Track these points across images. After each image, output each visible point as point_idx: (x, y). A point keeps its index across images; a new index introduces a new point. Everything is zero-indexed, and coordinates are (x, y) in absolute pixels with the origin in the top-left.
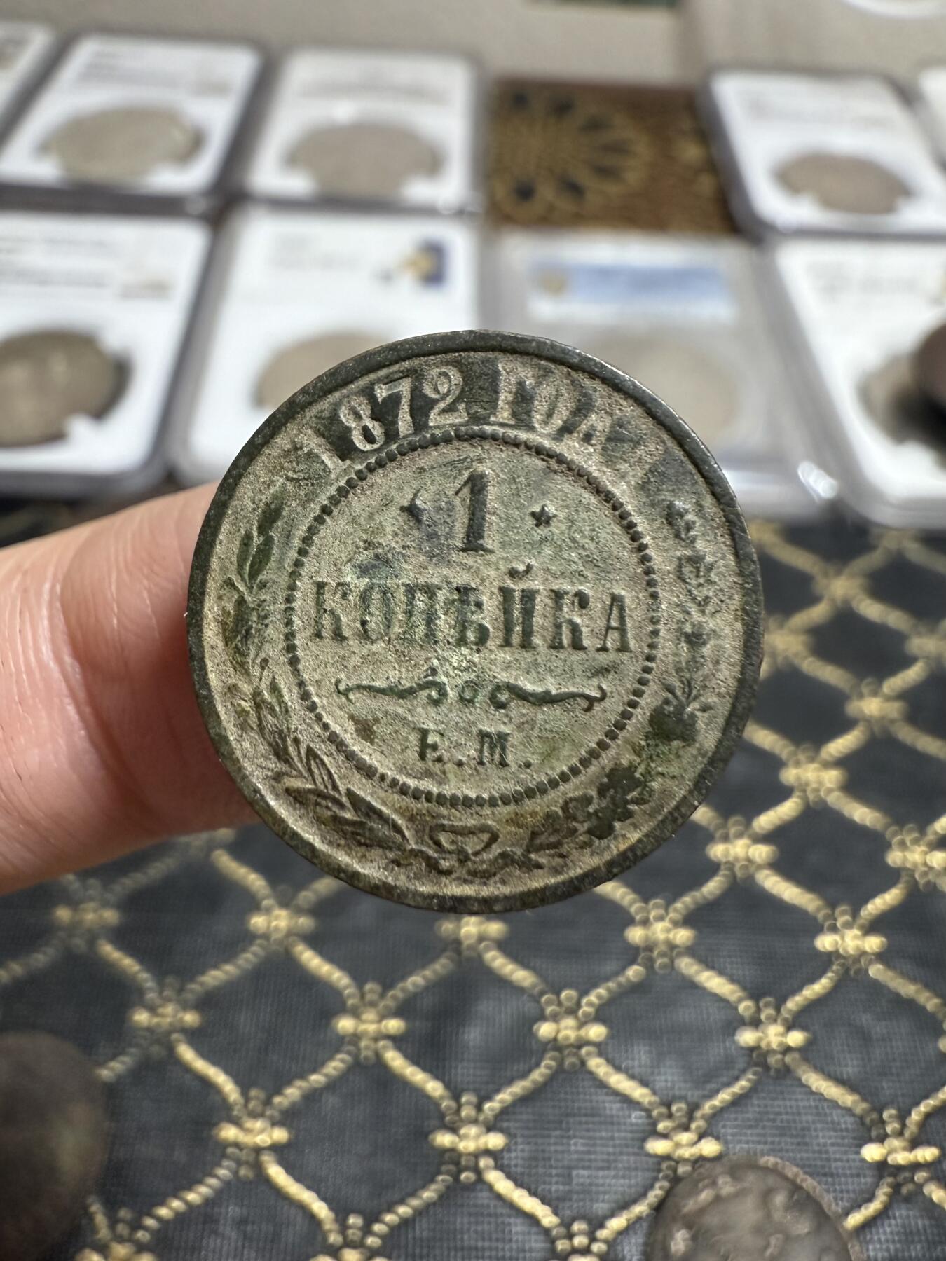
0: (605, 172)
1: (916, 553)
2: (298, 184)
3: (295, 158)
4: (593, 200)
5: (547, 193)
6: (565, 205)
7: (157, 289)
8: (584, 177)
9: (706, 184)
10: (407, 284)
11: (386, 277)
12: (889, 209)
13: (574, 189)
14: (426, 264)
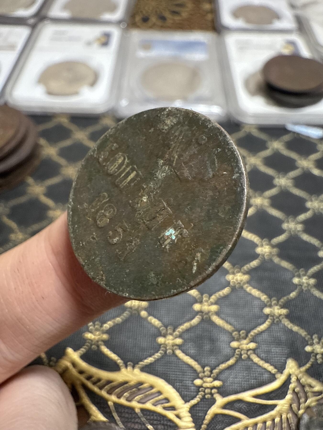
0: (175, 13)
1: (255, 133)
2: (65, 14)
3: (66, 7)
4: (169, 22)
5: (153, 19)
6: (159, 23)
7: (12, 47)
8: (167, 15)
9: (209, 17)
10: (96, 46)
11: (89, 44)
12: (271, 23)
13: (163, 18)
14: (103, 40)
